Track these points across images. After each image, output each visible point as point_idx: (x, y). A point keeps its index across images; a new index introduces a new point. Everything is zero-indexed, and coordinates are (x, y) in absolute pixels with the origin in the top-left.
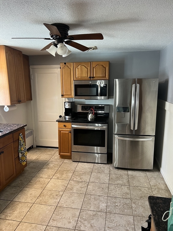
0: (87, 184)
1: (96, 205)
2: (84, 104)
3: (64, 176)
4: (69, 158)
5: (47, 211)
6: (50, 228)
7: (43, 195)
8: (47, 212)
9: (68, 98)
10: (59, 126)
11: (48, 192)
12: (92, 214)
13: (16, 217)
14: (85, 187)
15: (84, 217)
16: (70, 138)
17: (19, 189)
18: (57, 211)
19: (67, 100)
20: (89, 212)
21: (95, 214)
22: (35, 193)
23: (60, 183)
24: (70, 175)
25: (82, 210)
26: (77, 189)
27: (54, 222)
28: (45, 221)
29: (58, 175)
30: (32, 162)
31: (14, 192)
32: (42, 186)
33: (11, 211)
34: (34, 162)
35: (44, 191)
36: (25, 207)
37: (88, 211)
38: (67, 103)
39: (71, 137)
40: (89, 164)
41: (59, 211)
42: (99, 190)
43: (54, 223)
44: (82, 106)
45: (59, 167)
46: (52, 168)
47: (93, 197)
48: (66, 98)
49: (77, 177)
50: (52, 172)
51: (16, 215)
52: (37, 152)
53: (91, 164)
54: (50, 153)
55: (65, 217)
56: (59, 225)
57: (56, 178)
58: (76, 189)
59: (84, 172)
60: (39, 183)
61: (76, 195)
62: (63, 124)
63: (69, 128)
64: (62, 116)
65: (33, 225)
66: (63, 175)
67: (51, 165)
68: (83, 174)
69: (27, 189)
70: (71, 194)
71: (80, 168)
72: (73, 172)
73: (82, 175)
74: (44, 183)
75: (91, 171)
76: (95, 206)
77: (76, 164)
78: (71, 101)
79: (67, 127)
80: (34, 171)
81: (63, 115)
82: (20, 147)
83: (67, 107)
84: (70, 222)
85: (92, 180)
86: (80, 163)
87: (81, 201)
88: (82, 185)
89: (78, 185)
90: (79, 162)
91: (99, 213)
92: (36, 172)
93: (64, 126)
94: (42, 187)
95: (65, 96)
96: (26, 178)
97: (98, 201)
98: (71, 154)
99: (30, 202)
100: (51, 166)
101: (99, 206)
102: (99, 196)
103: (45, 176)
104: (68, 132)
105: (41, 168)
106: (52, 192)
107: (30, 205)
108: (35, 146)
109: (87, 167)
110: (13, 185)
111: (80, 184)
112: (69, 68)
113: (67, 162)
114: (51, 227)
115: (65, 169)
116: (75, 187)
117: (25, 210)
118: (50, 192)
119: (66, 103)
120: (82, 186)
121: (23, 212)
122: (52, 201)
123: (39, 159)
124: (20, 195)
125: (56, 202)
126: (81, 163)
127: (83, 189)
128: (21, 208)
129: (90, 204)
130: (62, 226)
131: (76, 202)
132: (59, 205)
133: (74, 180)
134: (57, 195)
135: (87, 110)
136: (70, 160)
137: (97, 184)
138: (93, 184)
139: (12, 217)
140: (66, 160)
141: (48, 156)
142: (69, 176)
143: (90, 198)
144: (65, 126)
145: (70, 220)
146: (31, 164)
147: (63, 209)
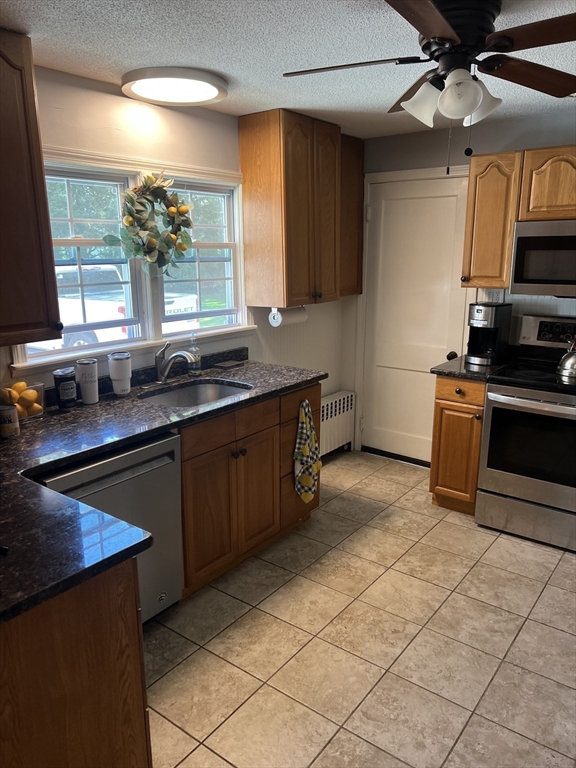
0: (518, 623)
1: (537, 716)
2: (553, 313)
3: (436, 570)
4: (467, 508)
5: (351, 676)
6: (350, 739)
7: (351, 618)
8: (352, 679)
9: (489, 290)
10: (437, 391)
11: (367, 612)
12: (516, 744)
13: (254, 663)
14: (506, 635)
15: (479, 748)
16: (475, 441)
17: (282, 576)
18: (385, 686)
19: (483, 297)
20: (504, 735)
21: (528, 753)
22: (326, 603)
23: (416, 592)
24: (459, 571)
25: (475, 718)
26: (475, 632)
27: (368, 724)
28: (337, 708)
29: (415, 562)
30: (338, 496)
31: (265, 582)
32: (352, 584)
33: (246, 640)
34: (343, 499)
35: (356, 604)
36: (288, 640)
37: (498, 728)
38: (481, 308)
39: (481, 435)
40: (544, 548)
41: (390, 690)
42: (563, 660)
43: (364, 727)
44: (541, 323)
45: (422, 534)
46: (400, 530)
47: (532, 682)
48: (483, 288)
49: (484, 587)
50: (398, 545)
51: (255, 654)
52: (362, 467)
53: (550, 549)
54: (401, 478)
55: (407, 721)
56: (382, 740)
57: (405, 569)
58: (469, 629)
59: (513, 576)
60: (347, 572)
61: (464, 653)
62: (452, 385)
63: (475, 402)
64: (459, 355)
65: (300, 709)
66: (433, 568)
67: (399, 522)
68: (509, 580)
69: (306, 583)
70: (446, 642)
71: (502, 557)
72: (472, 564)
73: (505, 586)
74: (363, 579)
75: (543, 577)
76: (532, 721)
77: (488, 537)
78: (501, 301)
79: (467, 399)
80: (339, 529)
81: (462, 350)
82: (300, 443)
83: (479, 322)
84: (420, 746)
85: (541, 613)
86: (503, 536)
87: (480, 683)
88: (496, 622)
89: (483, 616)
90: (502, 532)
91: (545, 754)
92: (346, 532)
93: (457, 392)
94: (351, 590)
95: (475, 282)
96: (309, 545)
97: (550, 703)
98: (474, 496)
99: (305, 627)
100: (397, 524)
101: (552, 724)
102: (560, 685)
103: (368, 553)
104: (471, 416)
105: (364, 522)
106: (381, 615)
107: (303, 638)
108: (358, 447)
109: (530, 556)
110: (268, 557)
111: (490, 615)
112: (505, 175)
113: (457, 522)
114: (353, 737)
115: (445, 548)
116: (469, 621)
117: (287, 649)
118: (374, 613)
119: (477, 307)
120: (496, 627)
121: (279, 653)
122: (373, 647)
123: (362, 492)
124: (281, 597)
125: (386, 654)
126: (510, 537)
127: (494, 638)
128: (275, 639)
129: (515, 704)
130: (392, 748)
131: (458, 677)
132: (395, 669)
133: (470, 594)
134: (395, 632)
135: (561, 341)
136: (470, 518)
137: (559, 634)
138: (542, 629)
139: (243, 659)
140: (453, 513)
141: (394, 487)
142: (452, 575)
143: (517, 682)
144: (459, 392)
145: (424, 737)
146: (335, 502)
147: (408, 690)
